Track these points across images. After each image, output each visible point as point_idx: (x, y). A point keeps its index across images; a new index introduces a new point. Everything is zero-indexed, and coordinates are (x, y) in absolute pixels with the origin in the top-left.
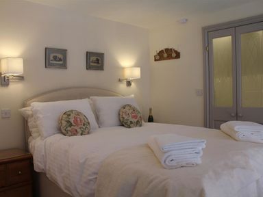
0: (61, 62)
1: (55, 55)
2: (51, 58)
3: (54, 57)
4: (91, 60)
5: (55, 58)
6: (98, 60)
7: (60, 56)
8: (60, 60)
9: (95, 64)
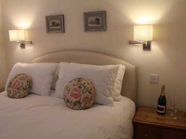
0: (59, 27)
1: (53, 21)
2: (51, 24)
3: (52, 23)
4: (89, 21)
5: (54, 24)
6: (97, 20)
7: (57, 21)
8: (58, 25)
9: (95, 25)
